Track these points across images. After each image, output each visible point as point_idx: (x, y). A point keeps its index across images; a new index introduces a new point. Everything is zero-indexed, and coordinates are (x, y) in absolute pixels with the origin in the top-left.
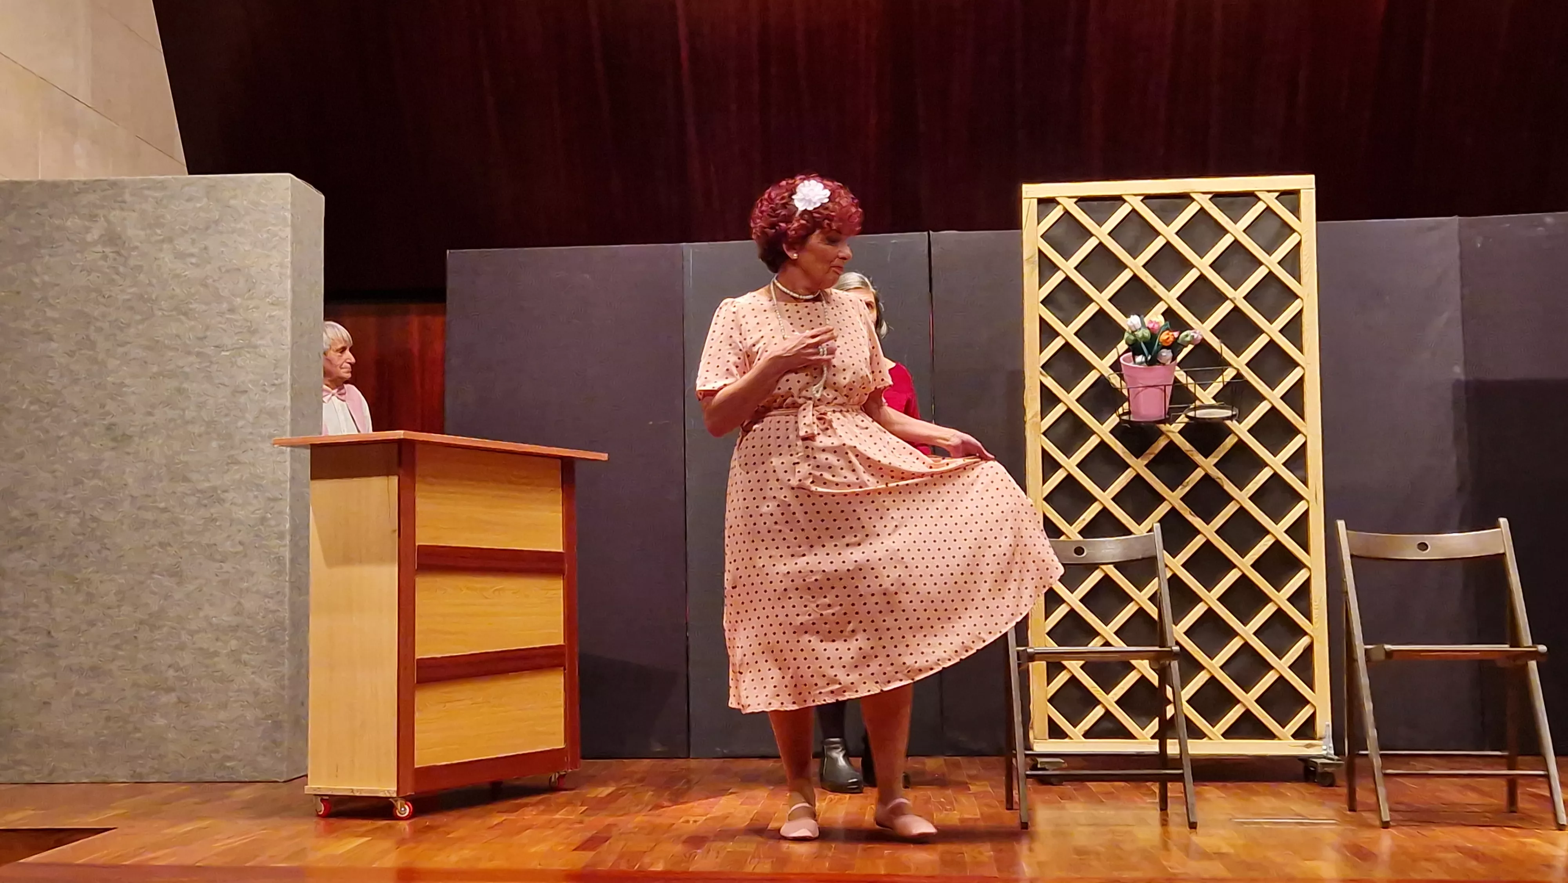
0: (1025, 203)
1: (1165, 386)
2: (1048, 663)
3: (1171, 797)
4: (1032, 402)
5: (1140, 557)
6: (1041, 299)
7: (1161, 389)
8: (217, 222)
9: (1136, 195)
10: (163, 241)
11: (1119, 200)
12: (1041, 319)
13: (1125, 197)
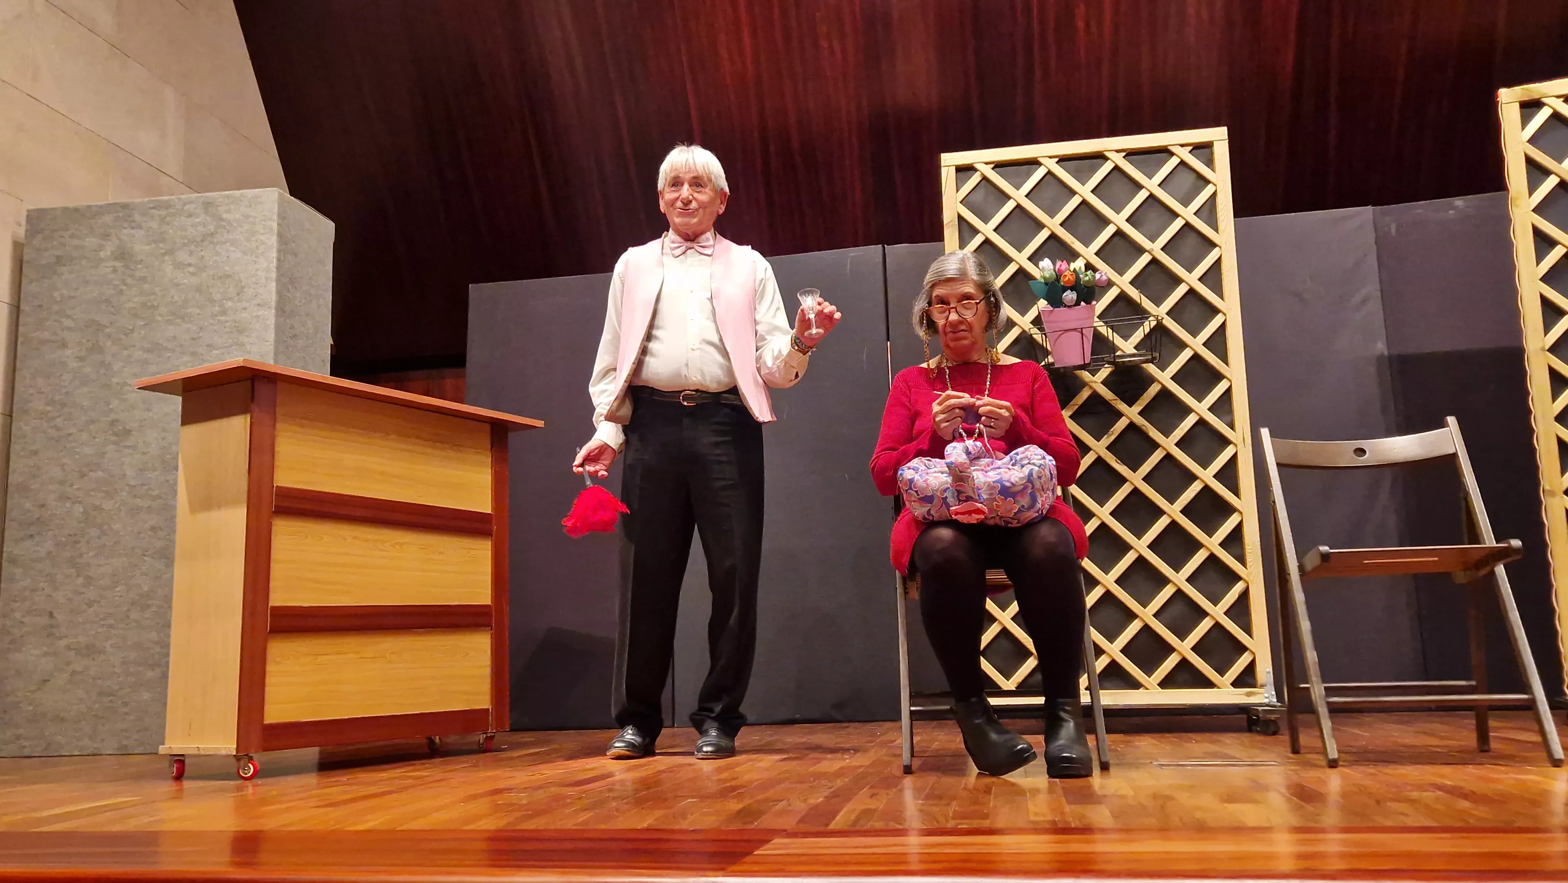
0: (944, 171)
8: (212, 235)
9: (1050, 157)
10: (165, 254)
11: (1034, 163)
13: (1041, 160)
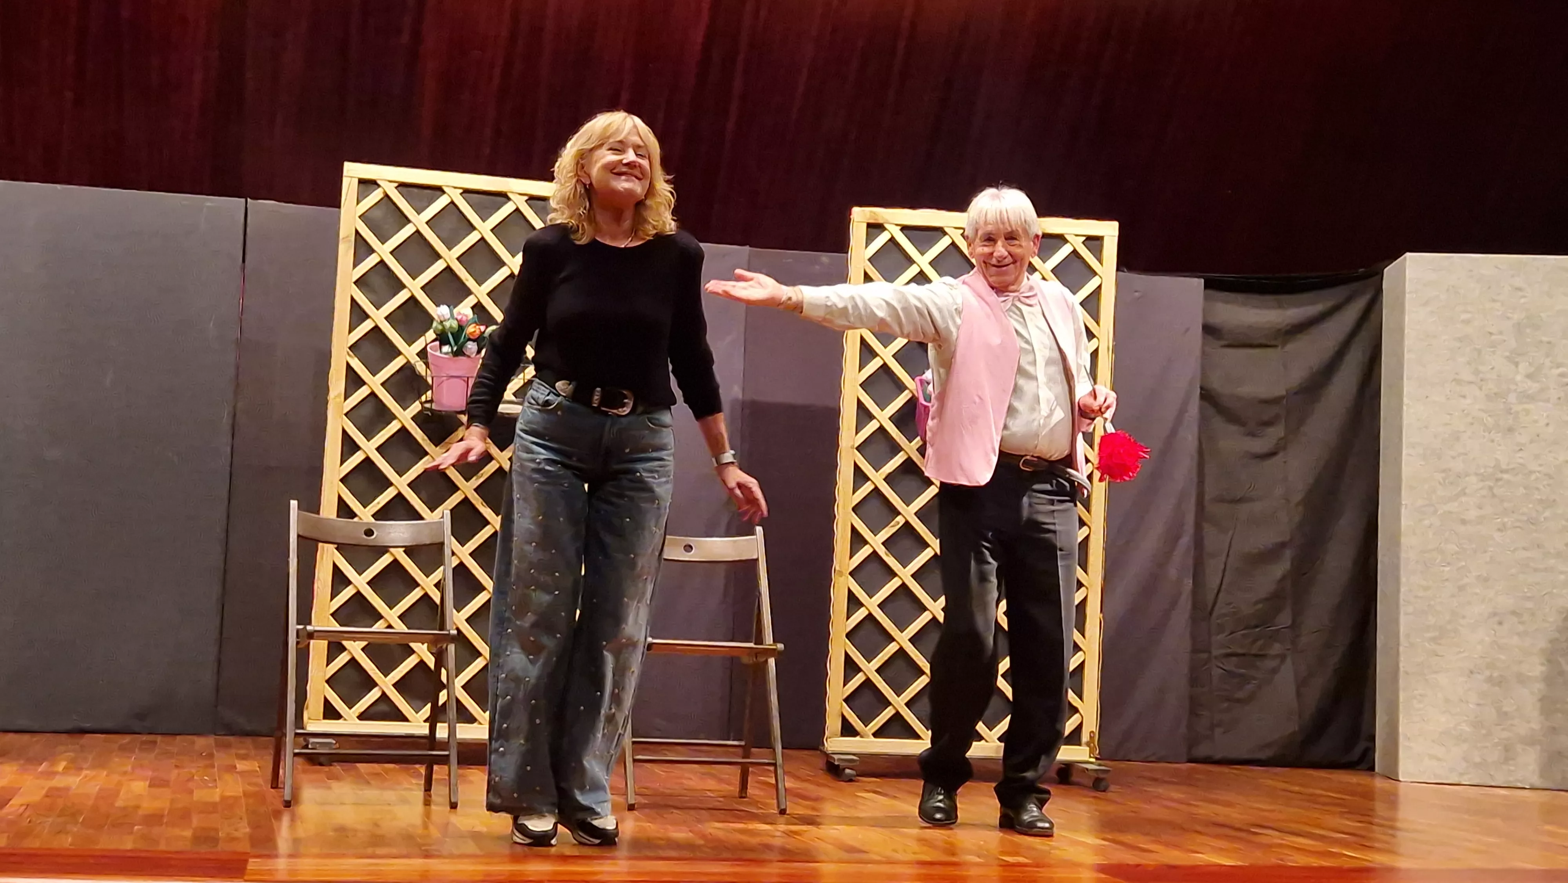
0: (345, 181)
1: (468, 378)
2: (329, 643)
3: (436, 779)
4: (337, 382)
5: (428, 542)
6: (354, 279)
7: (464, 381)
9: (455, 188)
11: (439, 190)
12: (353, 300)
13: (445, 189)
